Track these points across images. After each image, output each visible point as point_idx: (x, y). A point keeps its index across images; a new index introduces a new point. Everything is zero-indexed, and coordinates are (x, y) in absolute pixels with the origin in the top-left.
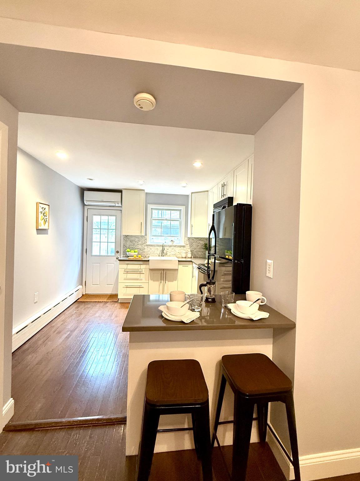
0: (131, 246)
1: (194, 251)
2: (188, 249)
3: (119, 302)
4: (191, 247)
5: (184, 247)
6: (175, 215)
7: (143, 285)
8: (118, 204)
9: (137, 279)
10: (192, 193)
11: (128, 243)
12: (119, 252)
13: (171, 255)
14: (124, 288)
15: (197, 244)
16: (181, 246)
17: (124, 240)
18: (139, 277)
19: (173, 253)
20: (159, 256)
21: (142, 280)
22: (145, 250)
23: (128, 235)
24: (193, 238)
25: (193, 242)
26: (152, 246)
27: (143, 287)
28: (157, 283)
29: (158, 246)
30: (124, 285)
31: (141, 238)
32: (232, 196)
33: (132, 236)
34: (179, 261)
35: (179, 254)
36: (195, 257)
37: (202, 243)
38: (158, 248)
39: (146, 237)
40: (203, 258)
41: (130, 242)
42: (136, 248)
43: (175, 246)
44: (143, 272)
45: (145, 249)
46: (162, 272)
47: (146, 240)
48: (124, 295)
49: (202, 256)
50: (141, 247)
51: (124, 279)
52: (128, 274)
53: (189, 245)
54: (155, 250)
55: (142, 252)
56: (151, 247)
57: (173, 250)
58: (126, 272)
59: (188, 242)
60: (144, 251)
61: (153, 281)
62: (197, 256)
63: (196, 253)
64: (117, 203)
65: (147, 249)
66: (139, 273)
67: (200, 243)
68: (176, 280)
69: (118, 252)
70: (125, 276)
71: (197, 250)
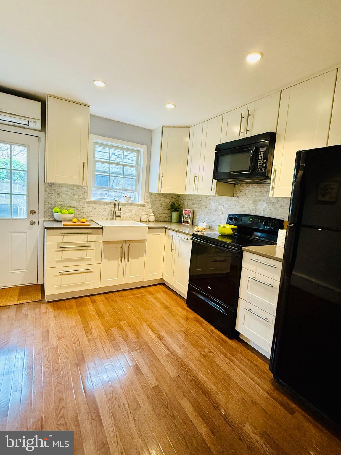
0: (59, 203)
1: (156, 212)
2: (148, 210)
3: (46, 301)
4: (152, 206)
5: (143, 206)
6: (130, 158)
7: (92, 268)
8: (35, 122)
9: (82, 260)
10: (163, 127)
11: (53, 197)
12: (35, 213)
13: (125, 218)
14: (58, 277)
15: (160, 202)
16: (139, 205)
17: (46, 191)
18: (84, 256)
19: (128, 215)
20: (107, 219)
21: (89, 259)
22: (85, 210)
23: (53, 184)
24: (156, 195)
25: (155, 199)
26: (95, 203)
27: (91, 272)
28: (115, 263)
29: (106, 203)
30: (57, 271)
31: (78, 190)
32: (275, 132)
33: (60, 185)
34: (149, 228)
35: (136, 217)
36: (158, 221)
37: (167, 201)
38: (106, 206)
39: (86, 189)
40: (167, 222)
41: (57, 196)
42: (68, 205)
43: (131, 205)
44: (92, 248)
45: (84, 208)
46: (124, 244)
47: (86, 193)
48: (57, 289)
49: (165, 220)
50: (77, 204)
51: (58, 261)
52: (64, 252)
53: (150, 204)
54: (100, 210)
55: (79, 212)
56: (94, 206)
57: (128, 211)
58: (60, 249)
59: (149, 200)
60: (82, 211)
61: (109, 260)
62: (160, 219)
63: (159, 215)
64: (32, 120)
65: (87, 208)
66: (84, 248)
67: (164, 201)
68: (142, 256)
69: (33, 212)
70: (59, 256)
71: (161, 210)
